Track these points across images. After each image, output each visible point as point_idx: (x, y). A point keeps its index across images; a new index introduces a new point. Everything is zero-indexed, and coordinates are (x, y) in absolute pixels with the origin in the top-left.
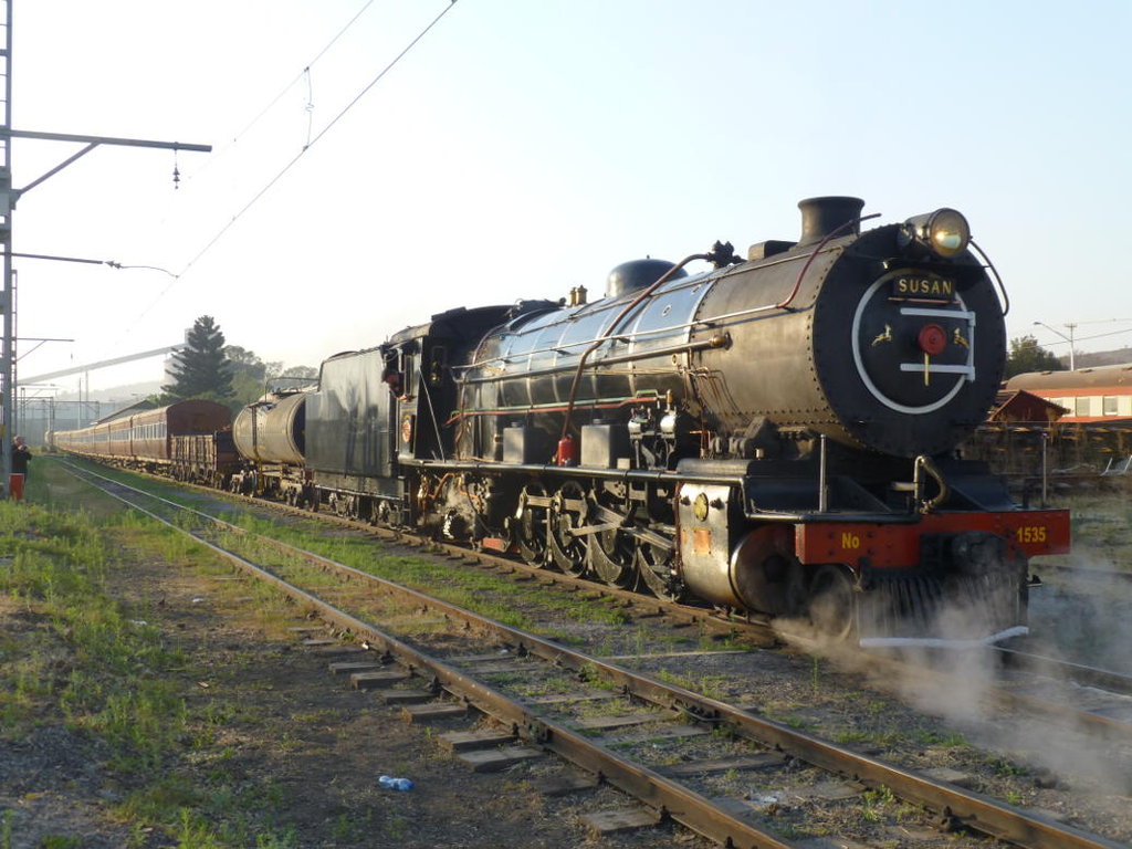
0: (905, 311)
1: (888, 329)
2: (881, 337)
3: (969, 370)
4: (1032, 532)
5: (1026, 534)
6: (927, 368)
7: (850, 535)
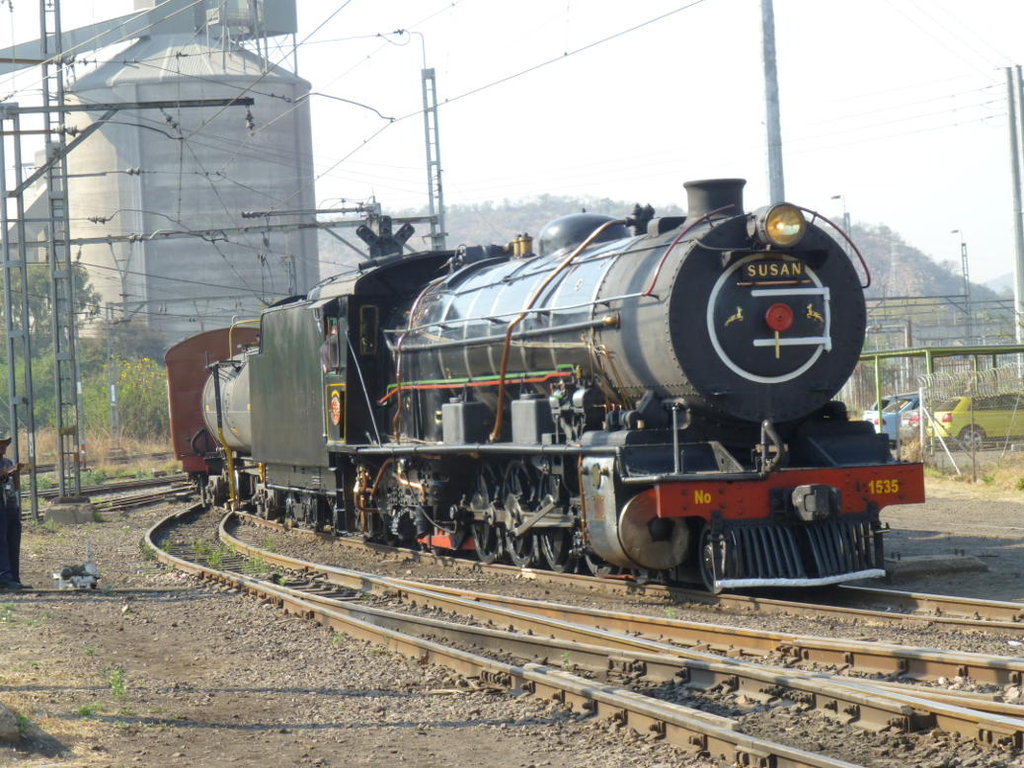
0: (756, 293)
1: (739, 310)
2: (732, 318)
3: (826, 341)
4: (884, 485)
5: (878, 486)
6: (778, 342)
7: (702, 492)
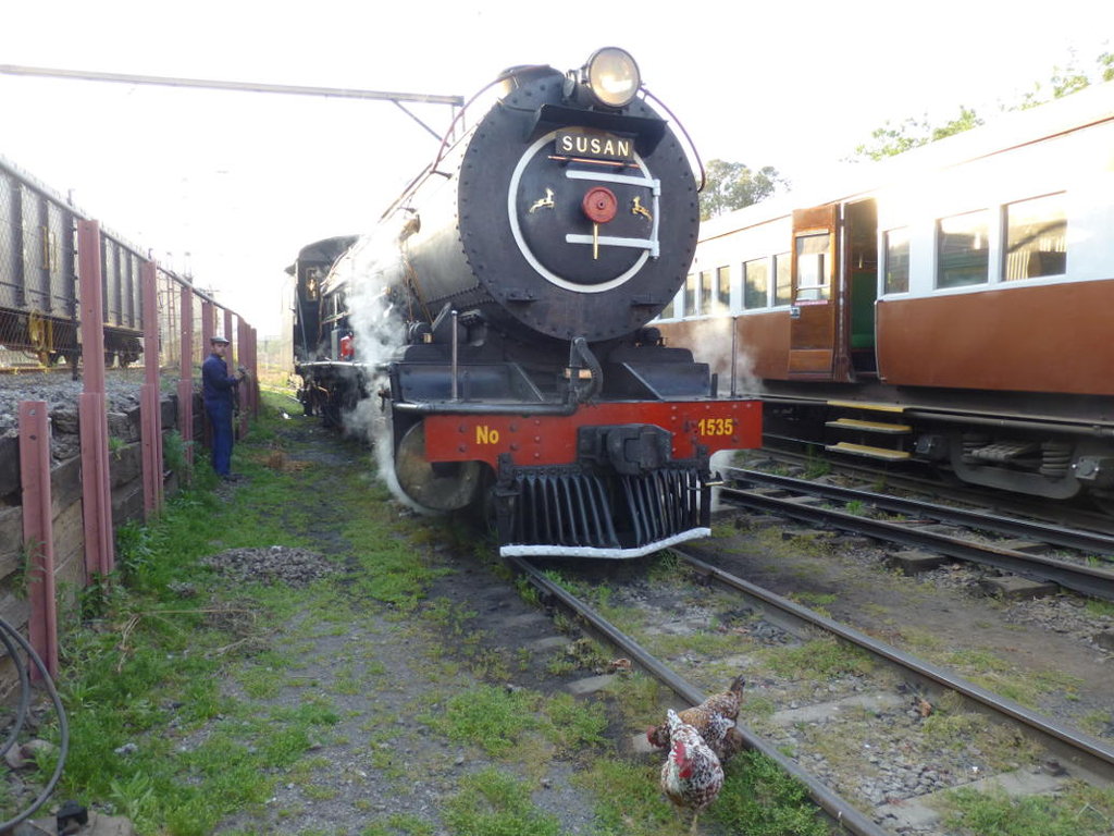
0: (571, 174)
1: (550, 193)
2: (541, 203)
3: (653, 245)
4: (717, 426)
5: (709, 426)
6: (597, 240)
